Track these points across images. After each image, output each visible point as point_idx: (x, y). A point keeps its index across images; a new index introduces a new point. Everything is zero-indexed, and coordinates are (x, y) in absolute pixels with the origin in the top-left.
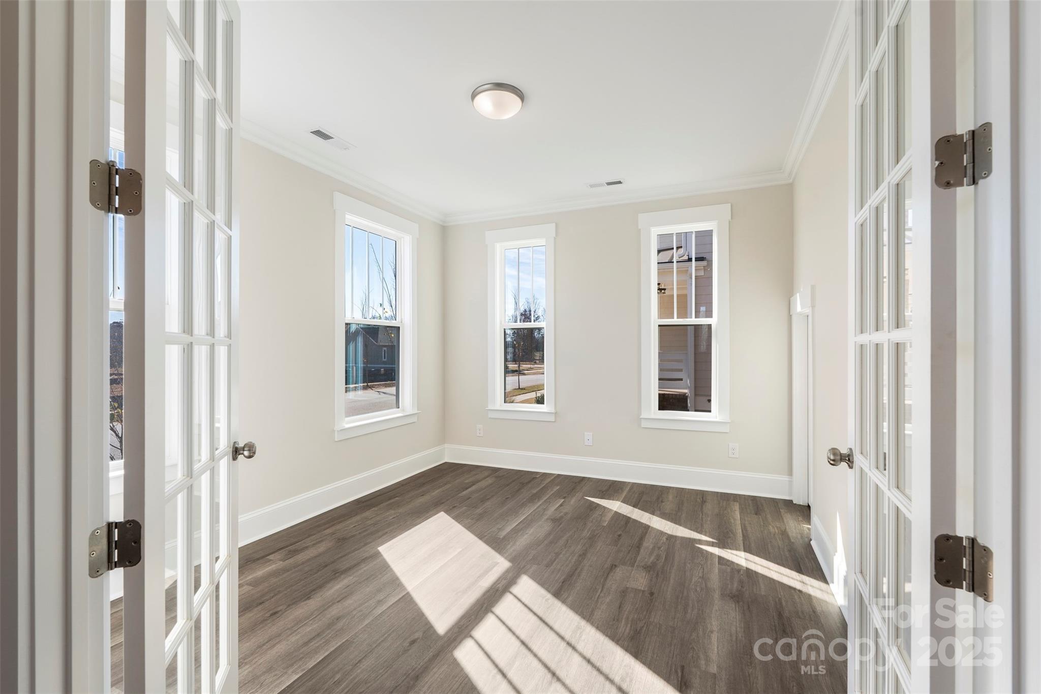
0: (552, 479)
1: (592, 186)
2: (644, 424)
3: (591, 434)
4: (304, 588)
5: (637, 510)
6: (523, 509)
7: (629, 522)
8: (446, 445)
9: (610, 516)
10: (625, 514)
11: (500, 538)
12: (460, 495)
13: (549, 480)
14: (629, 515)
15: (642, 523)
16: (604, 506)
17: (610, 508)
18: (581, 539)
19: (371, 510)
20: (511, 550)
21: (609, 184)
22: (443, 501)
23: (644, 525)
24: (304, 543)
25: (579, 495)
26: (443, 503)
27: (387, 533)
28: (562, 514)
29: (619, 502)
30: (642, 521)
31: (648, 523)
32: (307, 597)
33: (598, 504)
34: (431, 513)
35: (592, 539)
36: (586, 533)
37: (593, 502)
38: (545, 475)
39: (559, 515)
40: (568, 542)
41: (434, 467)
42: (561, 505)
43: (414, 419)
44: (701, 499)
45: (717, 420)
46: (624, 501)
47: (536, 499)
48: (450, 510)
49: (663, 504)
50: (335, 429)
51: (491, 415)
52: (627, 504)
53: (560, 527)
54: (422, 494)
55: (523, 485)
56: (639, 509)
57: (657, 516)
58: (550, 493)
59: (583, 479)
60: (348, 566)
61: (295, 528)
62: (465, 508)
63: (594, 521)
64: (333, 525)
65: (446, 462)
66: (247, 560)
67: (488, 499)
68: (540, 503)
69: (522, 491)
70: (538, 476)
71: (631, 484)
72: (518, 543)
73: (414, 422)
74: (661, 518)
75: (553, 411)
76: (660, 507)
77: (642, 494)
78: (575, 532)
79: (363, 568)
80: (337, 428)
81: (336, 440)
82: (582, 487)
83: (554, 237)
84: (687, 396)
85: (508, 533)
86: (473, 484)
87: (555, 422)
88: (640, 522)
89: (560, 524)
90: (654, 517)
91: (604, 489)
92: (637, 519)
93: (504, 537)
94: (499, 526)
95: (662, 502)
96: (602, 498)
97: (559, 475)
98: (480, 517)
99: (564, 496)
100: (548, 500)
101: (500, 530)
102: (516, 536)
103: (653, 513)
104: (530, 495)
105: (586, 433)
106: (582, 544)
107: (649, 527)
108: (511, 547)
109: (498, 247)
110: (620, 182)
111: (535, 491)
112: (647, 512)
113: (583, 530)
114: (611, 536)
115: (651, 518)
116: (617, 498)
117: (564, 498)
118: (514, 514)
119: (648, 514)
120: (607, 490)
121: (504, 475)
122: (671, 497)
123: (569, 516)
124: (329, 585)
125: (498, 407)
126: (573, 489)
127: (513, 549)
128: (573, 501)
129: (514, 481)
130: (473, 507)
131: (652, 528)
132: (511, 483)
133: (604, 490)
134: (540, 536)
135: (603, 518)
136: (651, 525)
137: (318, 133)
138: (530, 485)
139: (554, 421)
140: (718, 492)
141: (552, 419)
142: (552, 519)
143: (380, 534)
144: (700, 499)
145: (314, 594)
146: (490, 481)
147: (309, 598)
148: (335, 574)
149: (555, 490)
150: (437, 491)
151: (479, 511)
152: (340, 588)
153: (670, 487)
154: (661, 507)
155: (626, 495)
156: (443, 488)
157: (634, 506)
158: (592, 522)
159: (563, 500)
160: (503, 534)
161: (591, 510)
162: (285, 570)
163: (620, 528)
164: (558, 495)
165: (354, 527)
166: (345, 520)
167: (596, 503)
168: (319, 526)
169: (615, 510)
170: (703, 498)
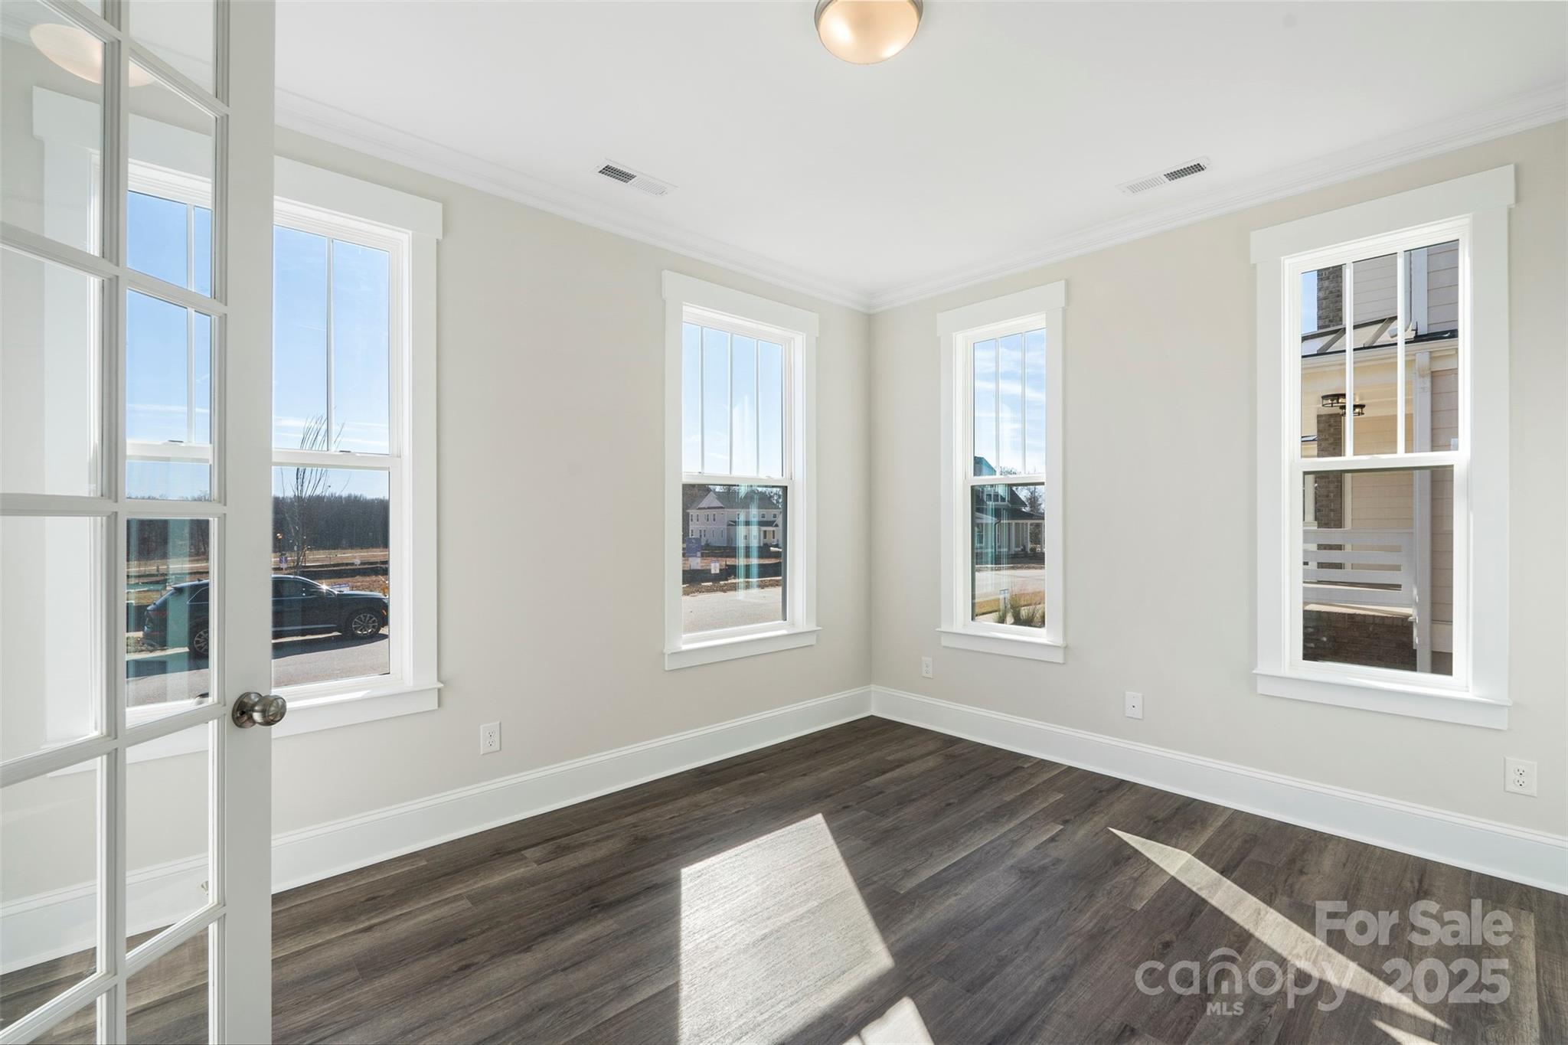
0: (1053, 774)
1: (1135, 188)
2: (1263, 687)
3: (1140, 695)
4: (533, 926)
5: (1229, 882)
6: (972, 833)
7: (1200, 912)
8: (872, 685)
9: (1156, 884)
10: (1194, 889)
11: (898, 893)
12: (867, 784)
13: (1046, 776)
14: (1204, 894)
15: (1234, 923)
16: (1148, 859)
17: (1162, 865)
18: (1069, 935)
19: (711, 791)
20: (910, 928)
21: (1174, 175)
22: (831, 792)
23: (1236, 929)
24: (586, 835)
25: (1099, 820)
26: (830, 796)
27: (712, 839)
28: (1047, 860)
29: (1189, 855)
30: (1234, 917)
31: (1249, 926)
32: (526, 946)
33: (1136, 851)
34: (801, 813)
35: (1096, 940)
36: (1085, 922)
37: (1126, 843)
38: (1043, 764)
39: (1042, 863)
40: (1037, 934)
41: (848, 723)
42: (1053, 839)
43: (811, 640)
44: (1416, 884)
45: (1470, 695)
46: (1200, 855)
47: (1005, 815)
48: (838, 812)
49: (1304, 878)
50: (665, 651)
51: (946, 642)
52: (1207, 864)
53: (1033, 892)
54: (804, 773)
55: (992, 780)
56: (1235, 881)
57: (1280, 912)
58: (1040, 805)
59: (1120, 784)
60: (619, 895)
61: (589, 806)
62: (864, 812)
63: (1115, 892)
64: (644, 809)
65: (872, 716)
66: (497, 850)
67: (914, 800)
68: (1012, 825)
69: (984, 792)
70: (1026, 766)
71: (1228, 813)
72: (929, 915)
73: (812, 645)
74: (1291, 918)
75: (1059, 642)
76: (1291, 886)
77: (1252, 841)
78: (1063, 911)
79: (637, 906)
80: (668, 650)
81: (666, 669)
82: (1112, 803)
83: (1063, 308)
84: (1412, 623)
85: (920, 886)
86: (900, 764)
87: (1064, 664)
88: (1228, 918)
89: (1035, 886)
90: (1272, 910)
91: (1161, 815)
92: (1222, 909)
93: (909, 893)
94: (908, 865)
95: (1301, 872)
96: (1149, 837)
97: (1070, 768)
98: (881, 839)
99: (1067, 817)
100: (1029, 823)
101: (908, 873)
102: (932, 896)
103: (1269, 901)
104: (996, 805)
105: (1127, 693)
106: (1068, 947)
107: (1251, 936)
108: (911, 920)
109: (961, 340)
110: (1198, 168)
111: (1008, 797)
112: (1254, 893)
113: (1080, 911)
114: (1143, 942)
115: (1263, 913)
116: (1185, 844)
117: (1065, 822)
118: (949, 842)
119: (1255, 899)
120: (1167, 820)
121: (963, 754)
122: (1327, 863)
123: (1062, 868)
124: (570, 930)
125: (958, 628)
126: (1090, 806)
127: (914, 925)
128: (1081, 833)
129: (975, 769)
130: (878, 814)
131: (1258, 941)
132: (968, 773)
133: (1160, 818)
134: (980, 907)
135: (1138, 890)
136: (1257, 934)
137: (609, 171)
138: (1003, 783)
139: (1061, 662)
140: (1469, 873)
141: (1058, 657)
142: (1020, 870)
143: (701, 840)
144: (1412, 882)
145: (541, 942)
146: (931, 762)
147: (528, 949)
148: (593, 908)
149: (1051, 800)
150: (832, 770)
151: (886, 823)
152: (583, 940)
153: (1331, 837)
154: (1297, 887)
155: (1210, 840)
156: (845, 765)
157: (1222, 873)
158: (1110, 893)
159: (1062, 827)
160: (910, 884)
161: (1116, 863)
162: (531, 882)
163: (1173, 925)
164: (1056, 814)
165: (671, 818)
166: (665, 803)
167: (1133, 848)
168: (623, 807)
169: (1172, 873)
170: (1421, 882)
